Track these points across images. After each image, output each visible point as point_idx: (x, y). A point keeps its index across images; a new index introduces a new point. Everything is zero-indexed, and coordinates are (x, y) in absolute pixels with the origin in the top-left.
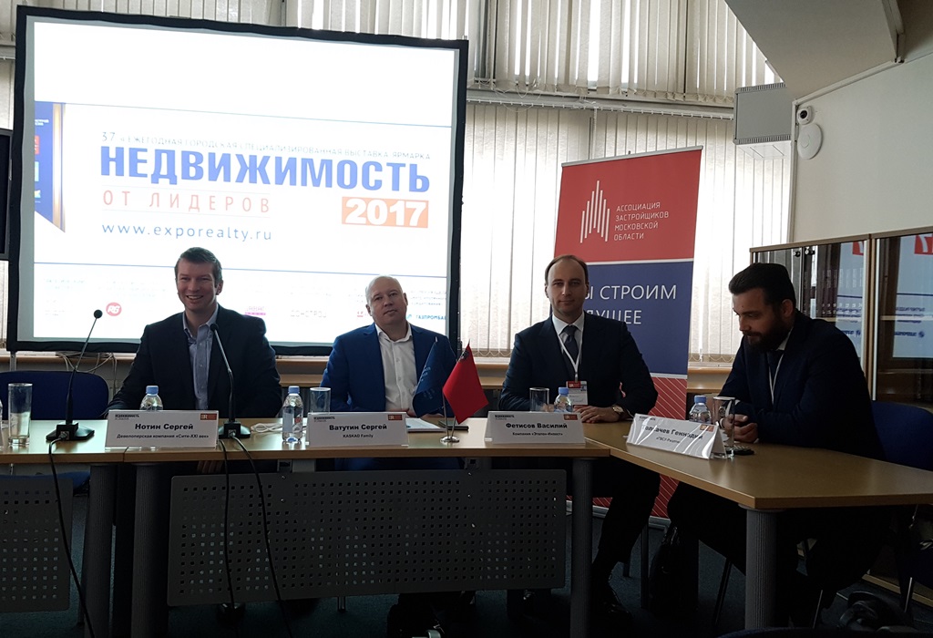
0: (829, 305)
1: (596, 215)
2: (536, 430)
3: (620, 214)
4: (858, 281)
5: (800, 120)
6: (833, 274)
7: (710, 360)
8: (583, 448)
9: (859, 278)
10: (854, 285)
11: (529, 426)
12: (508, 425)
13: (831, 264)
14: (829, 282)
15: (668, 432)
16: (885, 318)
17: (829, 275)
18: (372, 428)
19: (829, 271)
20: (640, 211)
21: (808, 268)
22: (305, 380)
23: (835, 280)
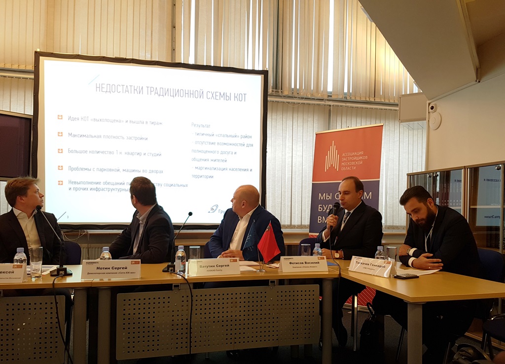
1: (332, 158)
2: (304, 265)
3: (344, 157)
4: (459, 189)
5: (430, 110)
6: (447, 185)
7: (388, 228)
8: (327, 273)
10: (457, 191)
11: (301, 263)
12: (291, 263)
13: (447, 181)
14: (445, 190)
15: (368, 264)
16: (472, 207)
17: (445, 186)
18: (222, 266)
19: (445, 184)
20: (353, 156)
21: (435, 183)
23: (448, 188)
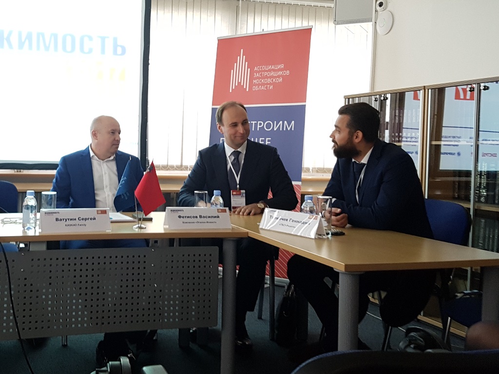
0: (397, 134)
1: (240, 74)
2: (199, 219)
3: (257, 72)
4: (416, 117)
5: (378, 8)
6: (399, 113)
7: (317, 172)
8: (230, 231)
9: (417, 116)
10: (414, 121)
11: (194, 217)
12: (180, 217)
13: (399, 107)
14: (397, 118)
15: (287, 220)
16: (434, 143)
17: (397, 114)
18: (86, 219)
19: (397, 111)
20: (270, 71)
21: (383, 109)
22: (39, 187)
23: (401, 117)
